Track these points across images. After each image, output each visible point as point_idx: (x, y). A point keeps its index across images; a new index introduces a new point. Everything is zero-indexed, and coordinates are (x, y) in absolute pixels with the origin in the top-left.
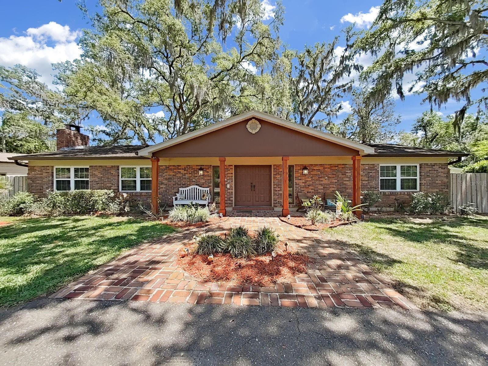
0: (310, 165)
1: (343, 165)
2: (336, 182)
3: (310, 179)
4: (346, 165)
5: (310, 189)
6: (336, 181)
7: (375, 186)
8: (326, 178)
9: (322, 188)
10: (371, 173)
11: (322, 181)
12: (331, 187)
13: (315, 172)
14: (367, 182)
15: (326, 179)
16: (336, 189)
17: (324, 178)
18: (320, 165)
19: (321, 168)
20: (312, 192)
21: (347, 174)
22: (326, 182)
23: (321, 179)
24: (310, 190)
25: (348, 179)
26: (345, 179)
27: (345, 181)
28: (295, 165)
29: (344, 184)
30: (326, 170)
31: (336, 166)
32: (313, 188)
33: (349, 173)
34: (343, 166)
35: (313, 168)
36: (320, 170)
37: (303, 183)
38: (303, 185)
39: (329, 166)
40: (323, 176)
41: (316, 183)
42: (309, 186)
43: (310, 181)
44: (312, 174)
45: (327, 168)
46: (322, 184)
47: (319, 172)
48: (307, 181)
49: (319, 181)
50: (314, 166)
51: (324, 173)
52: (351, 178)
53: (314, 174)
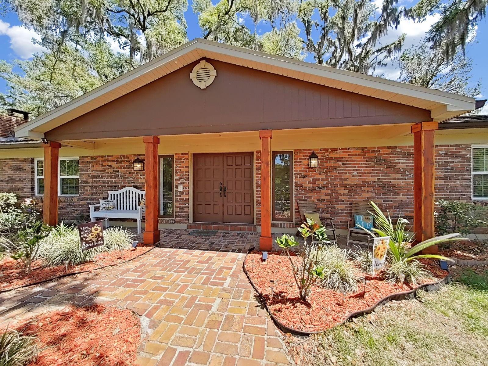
0: (324, 149)
1: (389, 147)
2: (374, 182)
3: (322, 177)
4: (396, 147)
5: (322, 194)
6: (375, 179)
7: (460, 189)
8: (355, 173)
9: (346, 191)
10: (453, 162)
11: (346, 179)
12: (364, 192)
13: (333, 163)
14: (442, 182)
15: (353, 176)
16: (374, 194)
17: (350, 173)
18: (342, 149)
19: (345, 155)
20: (328, 200)
21: (399, 166)
22: (356, 181)
23: (345, 176)
24: (323, 197)
25: (399, 176)
26: (393, 176)
27: (395, 179)
28: (295, 150)
29: (393, 185)
30: (354, 158)
31: (374, 151)
32: (328, 192)
33: (403, 163)
34: (390, 151)
35: (329, 156)
36: (342, 158)
37: (309, 183)
38: (310, 186)
39: (360, 151)
40: (348, 170)
41: (333, 183)
42: (321, 188)
43: (322, 180)
44: (327, 167)
45: (356, 155)
46: (347, 185)
47: (341, 163)
48: (317, 180)
49: (340, 179)
50: (330, 152)
51: (350, 164)
52: (407, 173)
53: (331, 167)
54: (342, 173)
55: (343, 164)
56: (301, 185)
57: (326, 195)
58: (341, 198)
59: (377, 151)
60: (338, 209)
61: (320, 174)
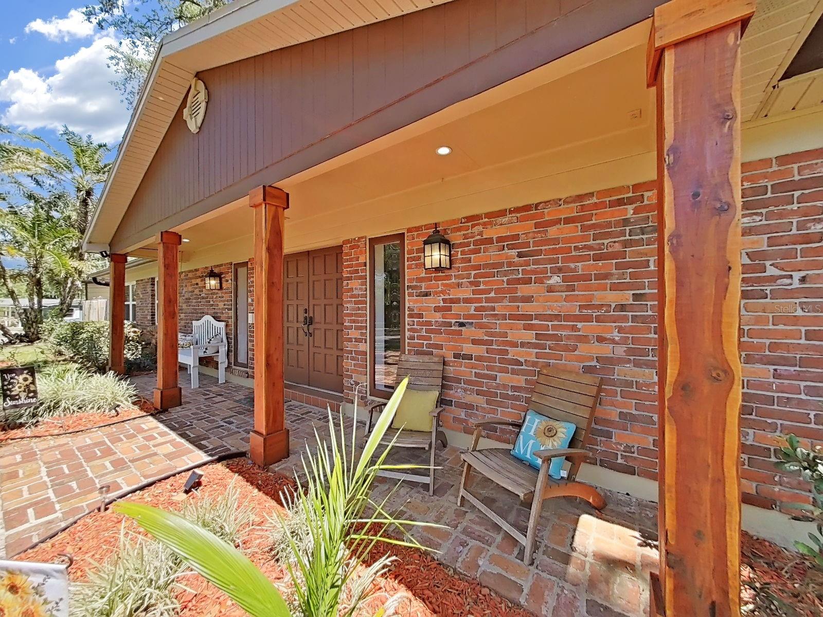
0: (469, 219)
2: (622, 307)
3: (466, 293)
5: (465, 341)
6: (627, 297)
8: (555, 280)
9: (529, 336)
11: (528, 299)
12: (584, 339)
13: (492, 254)
15: (550, 289)
16: (620, 351)
17: (540, 281)
18: (517, 210)
19: (524, 229)
20: (480, 358)
22: (559, 305)
23: (523, 290)
24: (468, 348)
28: (409, 230)
30: (553, 232)
31: (620, 202)
32: (480, 335)
35: (481, 234)
36: (516, 237)
37: (437, 309)
38: (438, 317)
39: (572, 210)
40: (534, 272)
41: (493, 309)
42: (462, 325)
43: (467, 301)
44: (478, 267)
45: (558, 221)
46: (530, 317)
47: (514, 252)
48: (452, 301)
49: (513, 300)
50: (485, 224)
51: (540, 252)
52: (771, 271)
53: (486, 266)
54: (518, 281)
55: (520, 255)
56: (420, 316)
57: (475, 342)
58: (513, 353)
59: (630, 201)
60: (505, 386)
61: (459, 285)
